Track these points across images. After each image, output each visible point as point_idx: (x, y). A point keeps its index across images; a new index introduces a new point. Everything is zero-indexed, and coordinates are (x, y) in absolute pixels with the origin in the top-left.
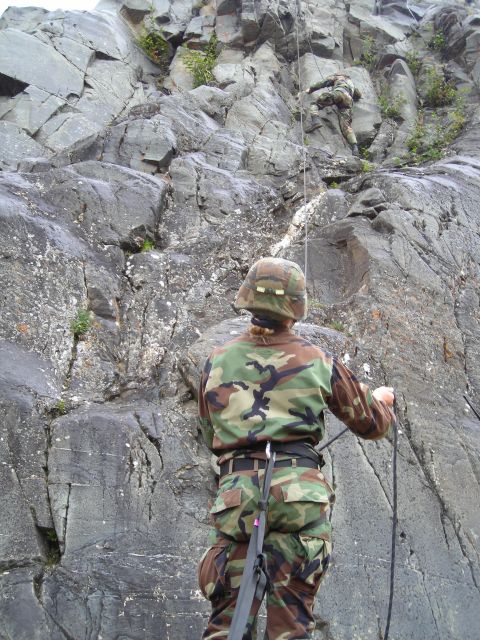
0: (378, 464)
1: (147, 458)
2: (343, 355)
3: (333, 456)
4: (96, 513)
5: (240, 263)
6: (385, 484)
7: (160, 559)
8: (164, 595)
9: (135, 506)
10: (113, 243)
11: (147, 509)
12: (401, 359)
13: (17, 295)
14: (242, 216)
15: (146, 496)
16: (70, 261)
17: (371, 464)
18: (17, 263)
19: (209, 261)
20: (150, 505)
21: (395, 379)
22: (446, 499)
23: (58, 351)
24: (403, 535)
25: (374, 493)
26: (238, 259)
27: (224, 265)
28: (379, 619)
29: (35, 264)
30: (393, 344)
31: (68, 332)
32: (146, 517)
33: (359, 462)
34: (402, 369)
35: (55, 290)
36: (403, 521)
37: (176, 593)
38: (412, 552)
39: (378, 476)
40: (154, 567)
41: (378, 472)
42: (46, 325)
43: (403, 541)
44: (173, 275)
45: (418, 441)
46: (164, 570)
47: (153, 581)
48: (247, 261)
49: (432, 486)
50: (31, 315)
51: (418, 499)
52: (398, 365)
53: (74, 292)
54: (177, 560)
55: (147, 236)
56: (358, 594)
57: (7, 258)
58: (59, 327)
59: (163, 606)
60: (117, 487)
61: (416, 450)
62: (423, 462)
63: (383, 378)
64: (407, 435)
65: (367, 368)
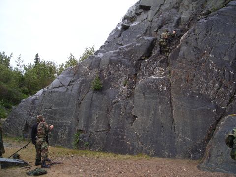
2: (161, 85)
3: (154, 109)
4: (115, 122)
9: (120, 121)
12: (175, 84)
17: (161, 111)
18: (117, 71)
20: (122, 120)
21: (172, 89)
22: (174, 119)
23: (121, 89)
27: (161, 58)
29: (120, 71)
31: (123, 85)
33: (159, 110)
34: (174, 86)
35: (122, 76)
36: (163, 124)
37: (122, 136)
39: (161, 113)
40: (120, 132)
42: (120, 84)
44: (148, 65)
50: (118, 82)
53: (125, 75)
55: (145, 56)
61: (171, 107)
62: (172, 110)
63: (169, 89)
64: (171, 103)
65: (165, 87)
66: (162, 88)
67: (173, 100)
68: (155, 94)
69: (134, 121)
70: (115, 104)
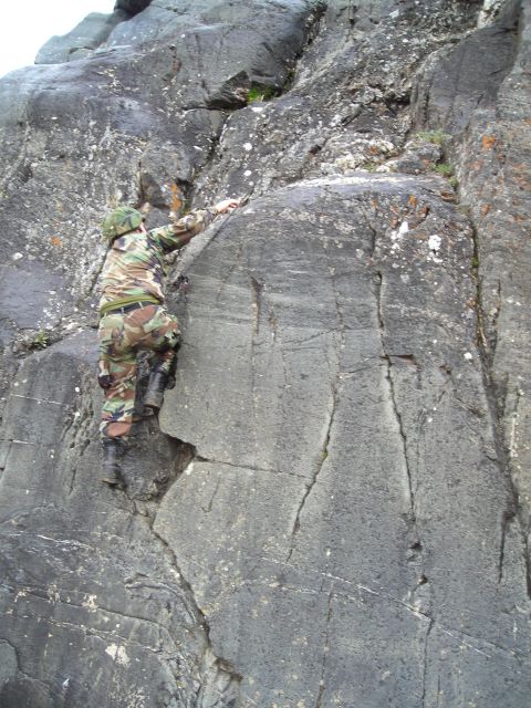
0: (409, 416)
1: (91, 407)
2: (399, 224)
3: (337, 402)
4: (24, 479)
5: (383, 91)
6: (411, 452)
7: (67, 546)
8: (57, 596)
9: (60, 472)
10: (195, 106)
11: (70, 478)
12: (512, 220)
13: (60, 200)
14: (400, 18)
15: (74, 459)
16: (127, 143)
17: (399, 416)
18: (70, 161)
19: (334, 98)
20: (75, 471)
21: (491, 256)
22: (522, 485)
23: (87, 264)
24: (417, 547)
25: (387, 468)
26: (379, 86)
27: (358, 100)
28: (322, 688)
29: (87, 157)
30: (504, 191)
31: (103, 238)
32: (67, 488)
33: (379, 412)
34: (508, 238)
35: (102, 185)
36: (425, 522)
37: (70, 594)
38: (425, 580)
39: (404, 437)
40: (58, 556)
41: (405, 430)
42: (82, 232)
43: (412, 558)
44: (271, 131)
45: (498, 372)
46: (67, 560)
47: (51, 574)
48: (392, 85)
49: (502, 461)
50: (70, 222)
51: (466, 483)
52: (501, 231)
53: (121, 183)
54: (83, 550)
55: (254, 84)
56: (301, 640)
57: (62, 157)
58: (96, 232)
59: (51, 610)
60: (50, 446)
61: (495, 389)
62: (499, 413)
63: (469, 255)
64: (487, 359)
65: (434, 242)
66: (410, 245)
67: (507, 335)
68: (346, 285)
69: (164, 484)
70: (37, 355)
